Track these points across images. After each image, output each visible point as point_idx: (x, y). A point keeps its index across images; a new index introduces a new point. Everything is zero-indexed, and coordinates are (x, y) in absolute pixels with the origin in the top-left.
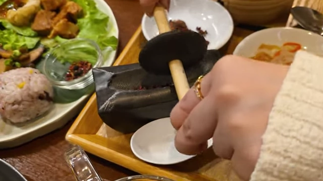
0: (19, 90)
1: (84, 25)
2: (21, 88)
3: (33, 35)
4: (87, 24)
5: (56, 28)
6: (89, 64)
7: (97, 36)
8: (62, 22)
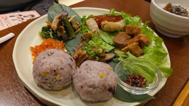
0: (99, 78)
1: (149, 52)
2: (101, 77)
3: (111, 44)
4: (151, 52)
5: (130, 46)
6: (145, 80)
7: (156, 63)
8: (135, 44)
